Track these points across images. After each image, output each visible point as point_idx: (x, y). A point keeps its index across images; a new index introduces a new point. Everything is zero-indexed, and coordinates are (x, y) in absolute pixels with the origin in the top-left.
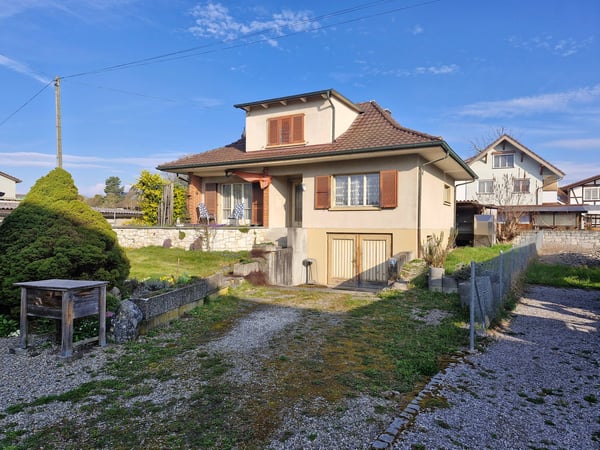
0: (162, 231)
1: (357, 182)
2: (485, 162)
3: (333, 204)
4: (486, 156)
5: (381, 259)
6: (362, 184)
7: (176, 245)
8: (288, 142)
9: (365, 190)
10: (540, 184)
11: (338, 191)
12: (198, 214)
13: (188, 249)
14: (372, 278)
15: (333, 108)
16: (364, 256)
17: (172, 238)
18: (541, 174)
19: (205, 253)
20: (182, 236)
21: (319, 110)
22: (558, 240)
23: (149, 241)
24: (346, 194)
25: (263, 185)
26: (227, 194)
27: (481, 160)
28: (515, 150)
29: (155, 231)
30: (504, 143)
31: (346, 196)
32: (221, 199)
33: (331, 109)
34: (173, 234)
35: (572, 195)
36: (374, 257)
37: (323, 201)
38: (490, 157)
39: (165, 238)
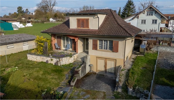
0: (45, 58)
1: (106, 42)
2: (144, 14)
3: (98, 48)
4: (144, 12)
5: (113, 66)
6: (107, 43)
7: (50, 62)
8: (84, 27)
9: (108, 45)
10: (160, 21)
11: (100, 44)
12: (55, 47)
13: (54, 64)
14: (110, 71)
15: (99, 18)
16: (108, 65)
17: (49, 60)
18: (161, 18)
19: (60, 66)
20: (52, 60)
21: (94, 18)
22: (164, 49)
23: (41, 60)
24: (102, 45)
25: (76, 40)
26: (64, 40)
27: (143, 13)
28: (154, 10)
29: (43, 57)
30: (151, 8)
31: (102, 46)
32: (62, 41)
33: (98, 18)
34: (49, 59)
35: (169, 22)
36: (111, 65)
37: (95, 47)
38: (146, 12)
39: (46, 60)
